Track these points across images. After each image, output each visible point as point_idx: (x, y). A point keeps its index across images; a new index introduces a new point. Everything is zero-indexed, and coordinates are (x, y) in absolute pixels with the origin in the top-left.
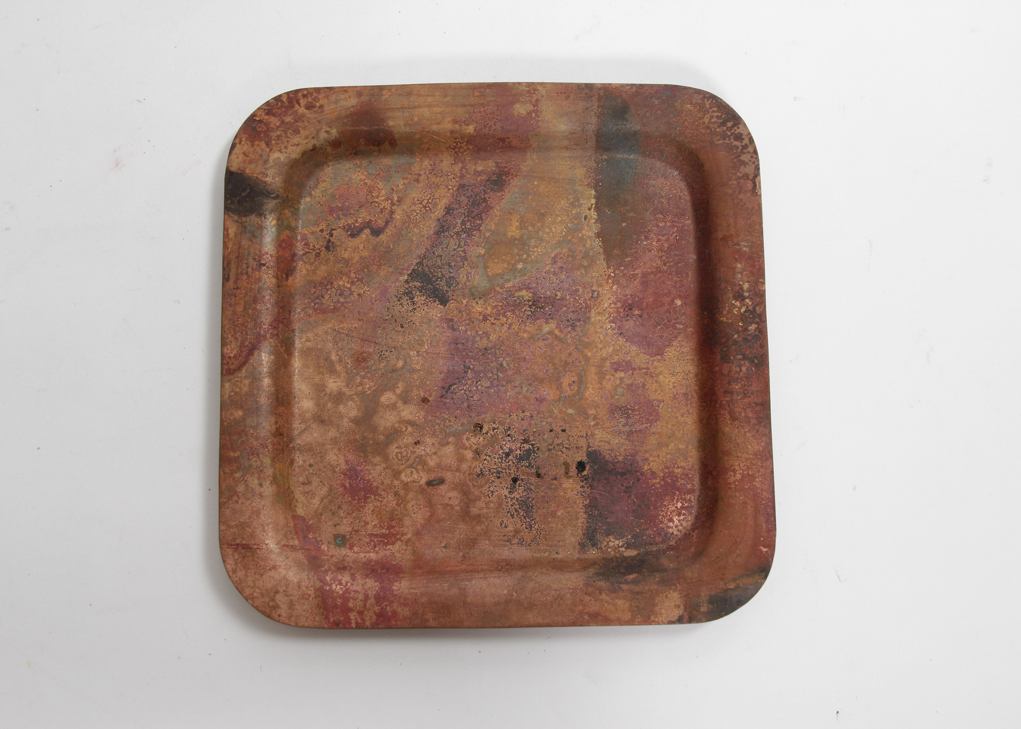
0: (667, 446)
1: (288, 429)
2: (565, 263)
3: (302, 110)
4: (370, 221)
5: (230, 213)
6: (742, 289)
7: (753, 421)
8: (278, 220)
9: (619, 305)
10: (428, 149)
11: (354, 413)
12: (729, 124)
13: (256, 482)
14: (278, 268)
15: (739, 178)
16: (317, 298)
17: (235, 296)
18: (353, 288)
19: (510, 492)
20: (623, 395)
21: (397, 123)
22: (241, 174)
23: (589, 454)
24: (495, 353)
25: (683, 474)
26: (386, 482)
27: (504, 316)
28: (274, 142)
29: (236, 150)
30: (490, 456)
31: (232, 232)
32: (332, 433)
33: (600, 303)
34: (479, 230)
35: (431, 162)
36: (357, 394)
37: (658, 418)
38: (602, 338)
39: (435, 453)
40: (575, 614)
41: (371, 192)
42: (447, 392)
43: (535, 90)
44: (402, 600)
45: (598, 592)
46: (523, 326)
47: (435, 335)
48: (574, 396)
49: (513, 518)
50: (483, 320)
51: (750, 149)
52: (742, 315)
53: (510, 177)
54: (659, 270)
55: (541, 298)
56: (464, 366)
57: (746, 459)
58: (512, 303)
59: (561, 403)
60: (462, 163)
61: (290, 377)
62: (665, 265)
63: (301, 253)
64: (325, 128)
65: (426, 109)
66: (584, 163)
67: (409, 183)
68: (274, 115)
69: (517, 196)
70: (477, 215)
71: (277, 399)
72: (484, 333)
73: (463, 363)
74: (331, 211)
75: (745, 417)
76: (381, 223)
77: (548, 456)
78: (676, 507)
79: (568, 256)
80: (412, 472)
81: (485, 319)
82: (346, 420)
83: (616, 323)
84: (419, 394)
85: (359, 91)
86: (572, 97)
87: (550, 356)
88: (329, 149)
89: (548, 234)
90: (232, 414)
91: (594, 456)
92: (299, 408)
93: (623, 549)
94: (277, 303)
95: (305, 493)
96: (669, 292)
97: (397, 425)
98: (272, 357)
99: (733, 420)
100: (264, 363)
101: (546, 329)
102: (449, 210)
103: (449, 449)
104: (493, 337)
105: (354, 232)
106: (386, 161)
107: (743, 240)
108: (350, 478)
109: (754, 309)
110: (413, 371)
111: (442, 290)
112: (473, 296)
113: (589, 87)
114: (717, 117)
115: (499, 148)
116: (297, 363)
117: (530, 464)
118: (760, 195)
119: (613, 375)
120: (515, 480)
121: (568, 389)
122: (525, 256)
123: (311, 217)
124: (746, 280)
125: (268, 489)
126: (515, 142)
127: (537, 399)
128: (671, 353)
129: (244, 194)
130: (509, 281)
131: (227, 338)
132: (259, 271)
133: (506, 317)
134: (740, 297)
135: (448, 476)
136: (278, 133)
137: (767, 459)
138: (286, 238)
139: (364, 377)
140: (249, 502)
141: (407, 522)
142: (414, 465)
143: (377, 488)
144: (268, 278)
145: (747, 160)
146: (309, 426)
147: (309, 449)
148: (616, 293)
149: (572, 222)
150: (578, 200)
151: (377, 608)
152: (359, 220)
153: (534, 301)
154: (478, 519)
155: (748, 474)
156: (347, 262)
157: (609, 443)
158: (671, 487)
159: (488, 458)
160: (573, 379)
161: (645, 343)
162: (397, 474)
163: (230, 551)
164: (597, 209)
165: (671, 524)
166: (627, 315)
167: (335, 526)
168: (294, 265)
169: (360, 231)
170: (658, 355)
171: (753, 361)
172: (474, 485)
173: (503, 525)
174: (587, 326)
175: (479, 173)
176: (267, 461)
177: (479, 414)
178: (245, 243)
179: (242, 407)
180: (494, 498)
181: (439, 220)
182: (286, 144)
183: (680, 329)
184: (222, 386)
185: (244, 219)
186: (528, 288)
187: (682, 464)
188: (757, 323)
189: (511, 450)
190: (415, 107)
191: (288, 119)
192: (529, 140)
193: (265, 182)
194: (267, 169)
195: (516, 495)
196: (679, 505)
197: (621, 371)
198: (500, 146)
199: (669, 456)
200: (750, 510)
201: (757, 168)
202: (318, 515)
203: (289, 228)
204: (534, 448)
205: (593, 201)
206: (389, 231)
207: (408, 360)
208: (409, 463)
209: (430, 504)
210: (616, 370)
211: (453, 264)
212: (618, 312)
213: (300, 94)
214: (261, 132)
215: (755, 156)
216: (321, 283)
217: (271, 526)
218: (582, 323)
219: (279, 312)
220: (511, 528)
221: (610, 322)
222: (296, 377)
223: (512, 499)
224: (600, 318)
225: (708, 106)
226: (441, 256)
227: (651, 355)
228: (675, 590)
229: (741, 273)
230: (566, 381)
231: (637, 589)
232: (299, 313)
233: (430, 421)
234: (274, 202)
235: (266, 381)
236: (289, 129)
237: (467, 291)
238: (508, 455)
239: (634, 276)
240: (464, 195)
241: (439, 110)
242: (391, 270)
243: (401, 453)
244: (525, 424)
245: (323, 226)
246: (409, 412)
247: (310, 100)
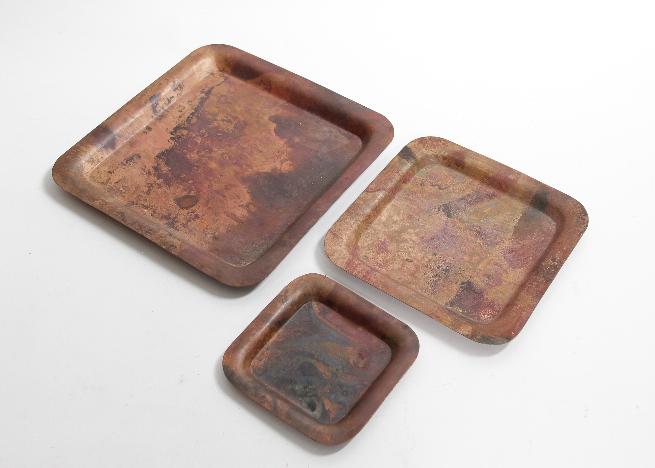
0: (498, 294)
1: (373, 219)
2: (498, 228)
3: (441, 144)
4: (440, 185)
5: (399, 156)
6: (556, 258)
7: (535, 295)
8: (412, 166)
9: (509, 248)
10: (473, 176)
11: (396, 229)
12: (582, 215)
13: (353, 222)
14: (402, 178)
15: (576, 230)
16: (408, 195)
17: (384, 175)
18: (422, 198)
19: (432, 277)
20: (492, 272)
21: (468, 161)
22: (410, 149)
23: (468, 282)
24: (456, 238)
25: (498, 305)
26: (393, 251)
27: (467, 230)
28: (425, 147)
29: (412, 143)
30: (433, 264)
31: (395, 160)
32: (386, 230)
33: (502, 244)
34: (475, 205)
35: (472, 181)
36: (402, 225)
37: (500, 285)
38: (496, 253)
39: (415, 253)
40: (431, 313)
41: (446, 178)
42: (432, 240)
43: (520, 174)
44: (375, 276)
45: (443, 312)
46: (471, 237)
47: (439, 224)
48: (475, 263)
49: (428, 284)
50: (459, 228)
51: (586, 224)
52: (551, 265)
53: (496, 197)
54: (530, 246)
55: (483, 233)
56: (443, 236)
57: (524, 304)
58: (472, 229)
59: (469, 263)
60: (482, 186)
61: (384, 208)
62: (533, 246)
63: (412, 181)
64: (444, 151)
65: (480, 162)
66: (524, 206)
67: (461, 182)
68: (431, 140)
69: (494, 203)
70: (477, 201)
71: (376, 208)
72: (456, 231)
73: (443, 235)
74: (430, 176)
75: (532, 293)
76: (443, 187)
77: (454, 274)
78: (489, 313)
79: (500, 227)
80: (404, 254)
81: (460, 228)
82: (393, 229)
83: (504, 252)
84: (422, 235)
85: (462, 148)
86: (531, 182)
87: (474, 249)
88: (441, 159)
89: (498, 218)
90: (359, 201)
91: (469, 283)
92: (380, 218)
93: (461, 313)
94: (395, 185)
95: (364, 240)
96: (529, 254)
97: (408, 239)
98: (383, 196)
99: (527, 292)
100: (380, 196)
101: (478, 241)
102: (468, 195)
103: (421, 255)
104: (458, 234)
105: (433, 185)
106: (457, 173)
107: (566, 246)
108: (382, 244)
109: (557, 266)
110: (425, 229)
111: (451, 214)
112: (460, 220)
113: (540, 182)
114: (579, 211)
115: (497, 187)
116: (388, 206)
117: (445, 273)
118: (581, 238)
119: (493, 266)
120: (437, 275)
121: (474, 261)
122: (485, 219)
123: (422, 174)
124: (559, 257)
125: (355, 227)
126: (504, 187)
127: (461, 258)
128: (518, 270)
129: (406, 154)
130: (475, 223)
131: (373, 183)
132: (396, 173)
133: (467, 231)
134: (554, 260)
135: (415, 261)
136: (429, 145)
137: (532, 308)
138: (410, 173)
139: (407, 221)
140: (347, 225)
141: (392, 265)
142: (406, 252)
143: (389, 251)
144: (398, 177)
145: (582, 227)
146: (379, 224)
147: (375, 230)
148: (510, 245)
149: (508, 219)
150: (515, 214)
151: (365, 274)
152: (437, 183)
153: (480, 232)
154: (416, 278)
155: (522, 309)
156: (425, 191)
157: (478, 282)
158: (491, 306)
159: (432, 264)
160: (478, 259)
161: (511, 263)
162: (398, 251)
163: (330, 234)
164: (520, 220)
165: (483, 316)
166: (510, 252)
167: (367, 253)
168: (408, 182)
169: (435, 186)
170: (513, 268)
171: (546, 279)
172: (422, 268)
173: (424, 284)
174: (493, 248)
175: (486, 191)
176: (361, 220)
177: (438, 251)
178: (398, 165)
179: (364, 201)
180: (426, 276)
181: (463, 196)
182: (429, 149)
183: (526, 266)
184: (362, 193)
185: (402, 159)
186: (480, 228)
187: (500, 302)
188: (555, 270)
189: (442, 266)
190: (477, 160)
191: (434, 143)
192: (509, 188)
193: (415, 154)
194: (418, 152)
195: (434, 279)
196: (490, 312)
197: (496, 266)
198: (498, 186)
199: (496, 297)
200: (515, 319)
201: (585, 230)
202: (364, 247)
203: (413, 172)
204: (450, 270)
205: (520, 217)
206: (444, 190)
207: (425, 225)
208: (405, 251)
209: (403, 265)
210: (495, 265)
211: (459, 209)
212: (507, 250)
213: (443, 140)
214: (424, 142)
215: (586, 227)
216: (412, 192)
217: (348, 236)
218: (492, 246)
219: (394, 188)
220: (425, 286)
221: (502, 251)
222: (385, 210)
223: (432, 279)
224: (499, 248)
225: (578, 207)
226: (457, 205)
227: (510, 267)
228: (471, 326)
229: (559, 254)
230: (474, 258)
231: (458, 319)
232: (399, 195)
233: (420, 244)
234: (414, 161)
235: (377, 200)
236: (433, 146)
237: (459, 218)
238: (440, 267)
239: (520, 244)
240: (476, 194)
241: (484, 164)
242: (437, 200)
243: (404, 247)
244: (452, 262)
245: (424, 178)
246: (414, 238)
247: (445, 142)
